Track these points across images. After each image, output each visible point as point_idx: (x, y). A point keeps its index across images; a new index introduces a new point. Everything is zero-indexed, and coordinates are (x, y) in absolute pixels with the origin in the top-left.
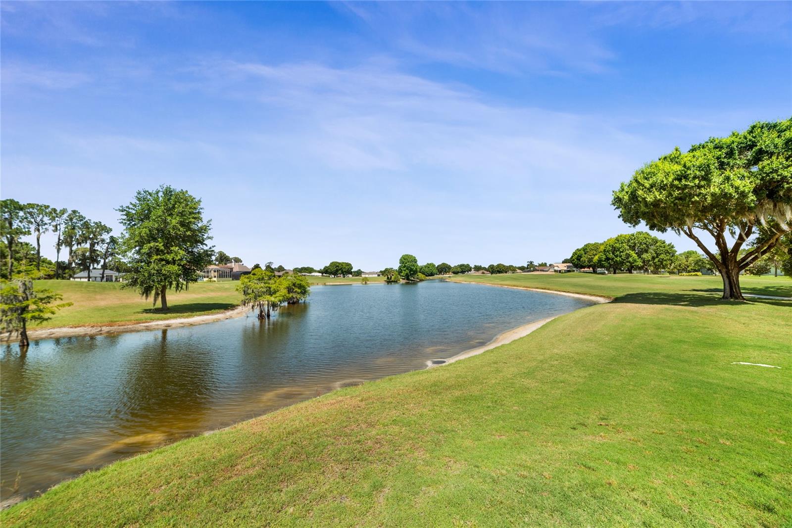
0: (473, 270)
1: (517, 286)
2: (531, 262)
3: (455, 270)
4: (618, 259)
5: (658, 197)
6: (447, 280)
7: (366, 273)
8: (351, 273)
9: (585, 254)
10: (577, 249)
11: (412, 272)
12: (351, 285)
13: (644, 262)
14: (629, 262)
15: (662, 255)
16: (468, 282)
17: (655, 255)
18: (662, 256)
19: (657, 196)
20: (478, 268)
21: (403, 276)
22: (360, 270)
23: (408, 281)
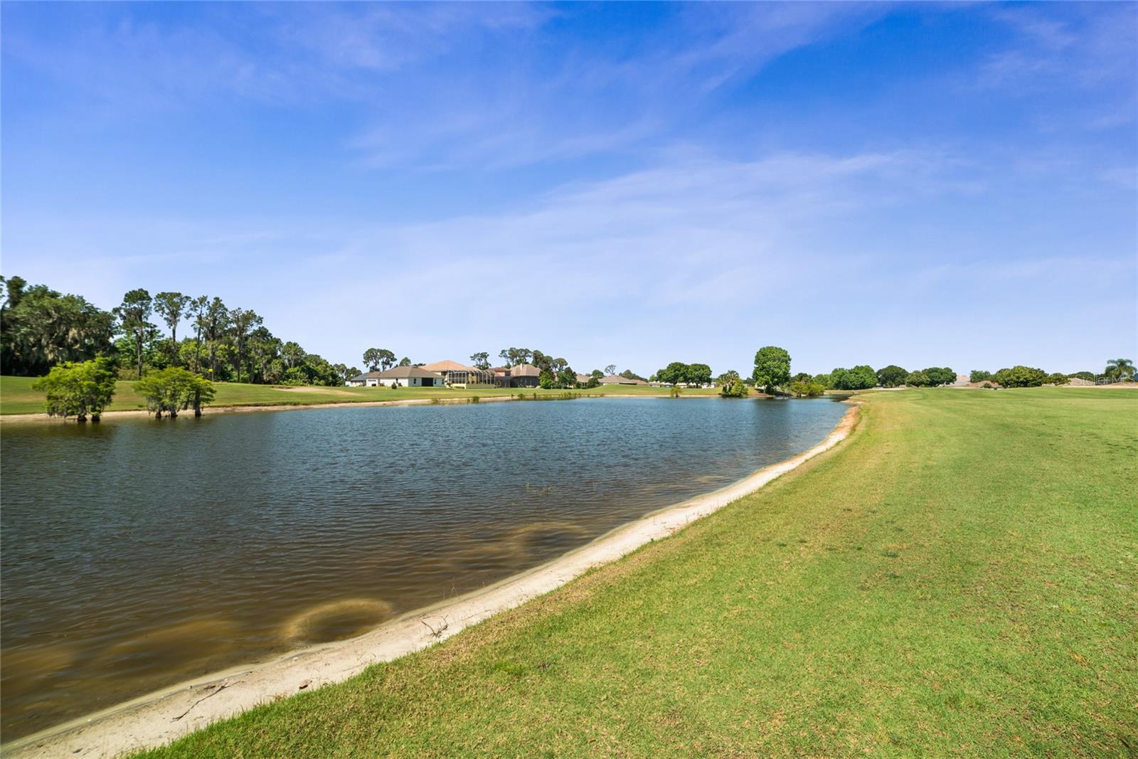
0: (961, 379)
3: (914, 379)
8: (709, 381)
23: (768, 396)
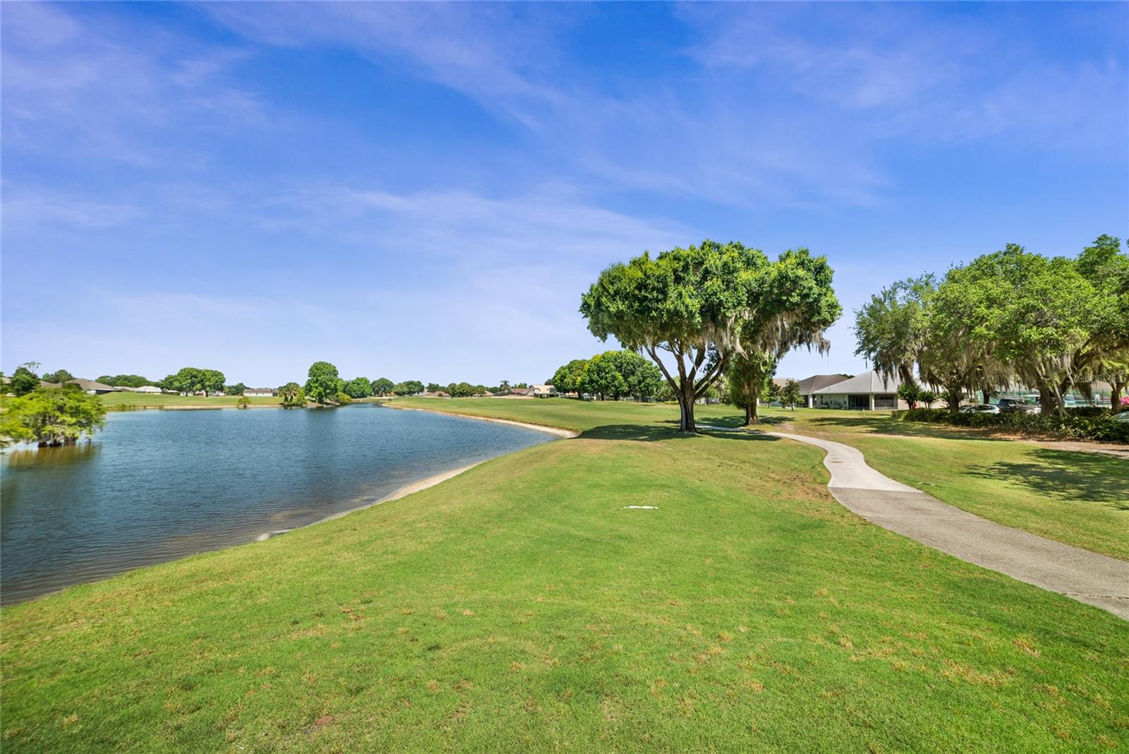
0: (426, 390)
1: (476, 415)
2: (506, 382)
3: (398, 389)
4: (603, 382)
5: (621, 308)
6: (383, 405)
7: (252, 390)
8: (221, 389)
9: (570, 374)
10: (562, 367)
11: (328, 391)
12: (220, 409)
13: (630, 387)
14: (615, 386)
15: (649, 379)
16: (412, 409)
17: (642, 378)
18: (648, 381)
19: (620, 306)
20: (433, 388)
21: (313, 397)
22: (242, 384)
23: (320, 405)
